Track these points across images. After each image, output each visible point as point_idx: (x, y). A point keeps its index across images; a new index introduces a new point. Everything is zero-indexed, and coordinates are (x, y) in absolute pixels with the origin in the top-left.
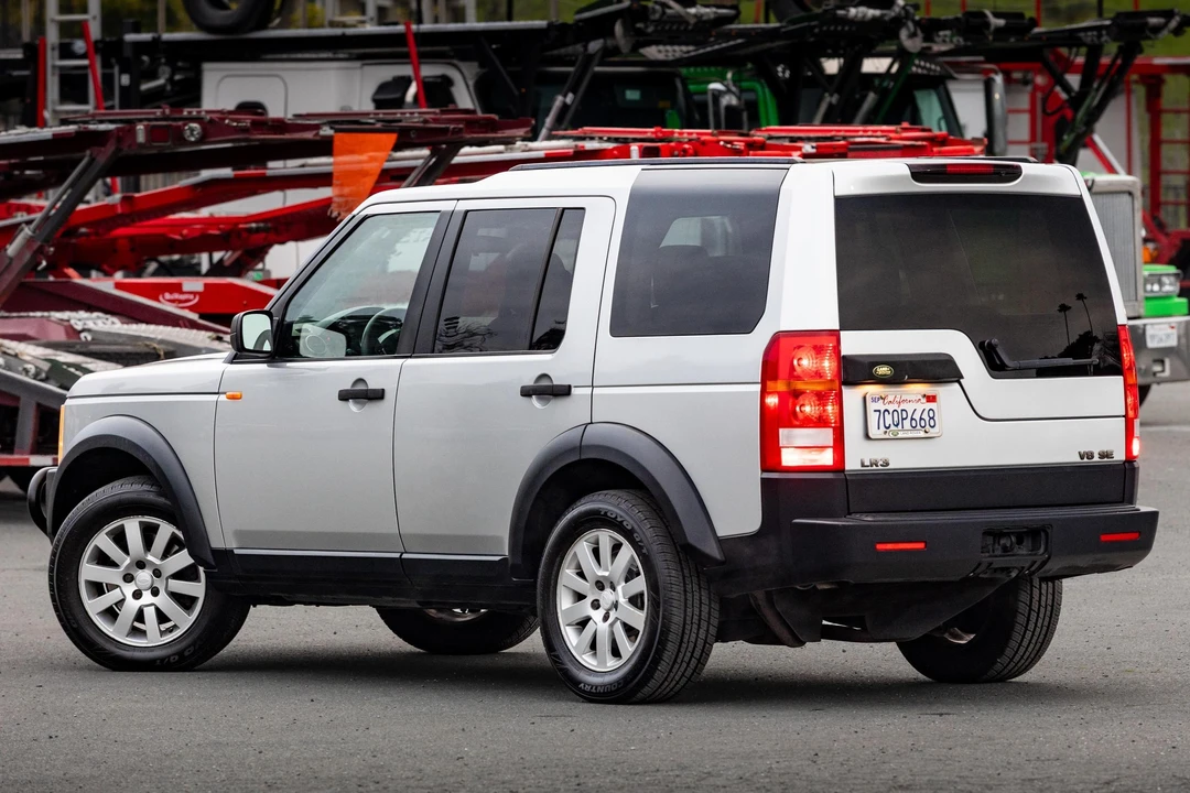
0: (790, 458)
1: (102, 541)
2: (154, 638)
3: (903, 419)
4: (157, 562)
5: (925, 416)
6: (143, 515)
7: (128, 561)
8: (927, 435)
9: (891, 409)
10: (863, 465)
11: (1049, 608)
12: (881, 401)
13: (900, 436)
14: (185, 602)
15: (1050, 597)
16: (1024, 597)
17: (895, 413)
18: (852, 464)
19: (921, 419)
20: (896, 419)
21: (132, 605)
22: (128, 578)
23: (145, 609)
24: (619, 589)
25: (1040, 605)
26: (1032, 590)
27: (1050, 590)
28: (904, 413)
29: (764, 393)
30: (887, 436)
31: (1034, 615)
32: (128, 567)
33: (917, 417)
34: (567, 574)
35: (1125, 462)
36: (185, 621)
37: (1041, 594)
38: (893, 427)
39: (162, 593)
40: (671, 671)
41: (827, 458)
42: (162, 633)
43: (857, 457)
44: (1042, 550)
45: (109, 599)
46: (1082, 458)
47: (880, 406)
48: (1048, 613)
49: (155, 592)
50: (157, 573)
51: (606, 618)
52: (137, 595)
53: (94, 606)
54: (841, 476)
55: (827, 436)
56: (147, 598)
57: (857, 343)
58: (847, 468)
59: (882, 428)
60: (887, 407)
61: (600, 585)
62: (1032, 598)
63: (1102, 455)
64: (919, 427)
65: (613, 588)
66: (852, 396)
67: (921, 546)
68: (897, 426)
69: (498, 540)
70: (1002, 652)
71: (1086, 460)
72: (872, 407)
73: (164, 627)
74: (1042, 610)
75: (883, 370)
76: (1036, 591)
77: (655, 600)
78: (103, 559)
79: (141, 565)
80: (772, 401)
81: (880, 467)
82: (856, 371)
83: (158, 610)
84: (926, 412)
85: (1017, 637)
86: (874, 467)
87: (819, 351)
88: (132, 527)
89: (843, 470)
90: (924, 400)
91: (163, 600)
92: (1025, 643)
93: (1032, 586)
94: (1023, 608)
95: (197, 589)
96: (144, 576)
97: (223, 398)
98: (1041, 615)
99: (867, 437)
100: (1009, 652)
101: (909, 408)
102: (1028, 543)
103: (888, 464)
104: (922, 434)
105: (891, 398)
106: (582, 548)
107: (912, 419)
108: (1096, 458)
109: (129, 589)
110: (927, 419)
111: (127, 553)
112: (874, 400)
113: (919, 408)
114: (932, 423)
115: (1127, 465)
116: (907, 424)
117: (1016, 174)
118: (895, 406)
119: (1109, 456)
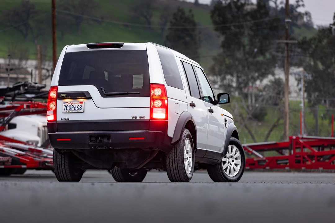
3: (72, 108)
5: (79, 107)
8: (78, 112)
9: (69, 105)
10: (61, 120)
12: (66, 103)
13: (70, 112)
17: (70, 106)
18: (59, 119)
19: (77, 108)
20: (70, 108)
28: (73, 106)
30: (67, 112)
33: (76, 107)
38: (69, 110)
41: (52, 118)
43: (60, 117)
46: (133, 118)
47: (66, 104)
54: (56, 122)
57: (60, 89)
59: (66, 110)
60: (68, 105)
64: (76, 110)
66: (58, 103)
67: (69, 140)
68: (70, 109)
71: (134, 118)
75: (63, 95)
81: (66, 120)
82: (59, 97)
84: (79, 106)
86: (65, 120)
90: (79, 103)
99: (62, 113)
101: (74, 105)
103: (69, 119)
105: (69, 103)
107: (75, 108)
108: (138, 118)
110: (79, 108)
112: (64, 103)
113: (77, 105)
114: (80, 109)
115: (150, 120)
116: (73, 109)
117: (122, 46)
118: (70, 105)
119: (144, 118)
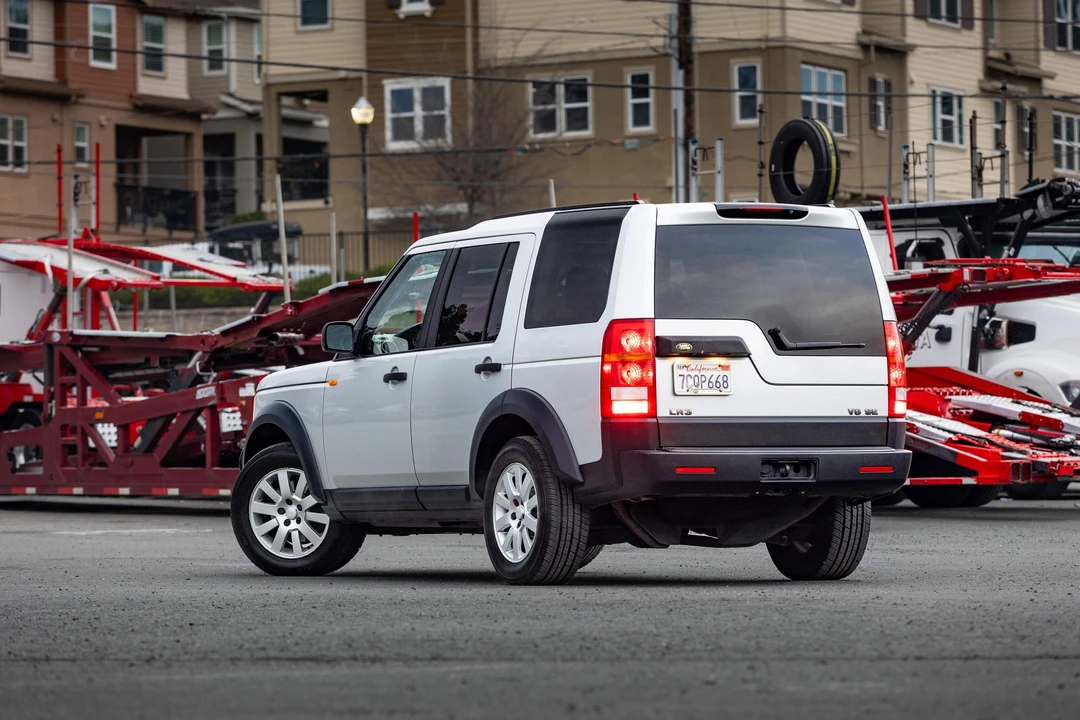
0: (618, 408)
1: (264, 485)
2: (298, 552)
3: (702, 382)
4: (299, 499)
5: (720, 380)
6: (289, 467)
7: (280, 500)
8: (720, 393)
9: (693, 374)
10: (671, 413)
11: (859, 526)
12: (685, 369)
13: (700, 392)
14: (317, 527)
15: (860, 518)
16: (839, 517)
17: (696, 378)
18: (663, 411)
19: (717, 382)
20: (696, 381)
21: (283, 530)
22: (281, 511)
23: (293, 533)
24: (525, 504)
25: (851, 523)
26: (844, 513)
27: (860, 513)
28: (703, 379)
29: (603, 363)
30: (689, 393)
31: (847, 531)
32: (281, 503)
33: (713, 380)
34: (500, 494)
35: (888, 418)
36: (317, 540)
37: (852, 515)
38: (694, 387)
39: (303, 521)
40: (554, 561)
41: (643, 408)
42: (303, 549)
43: (666, 407)
44: (812, 477)
45: (269, 525)
46: (851, 413)
47: (684, 372)
48: (859, 529)
49: (299, 521)
50: (300, 507)
51: (519, 525)
52: (287, 523)
53: (259, 530)
54: (654, 420)
55: (643, 392)
56: (294, 525)
57: (666, 328)
58: (659, 415)
59: (685, 388)
60: (690, 373)
61: (516, 503)
62: (845, 518)
63: (868, 413)
64: (715, 387)
65: (522, 504)
66: (663, 365)
67: (712, 470)
68: (697, 386)
69: (463, 473)
70: (826, 557)
71: (854, 415)
72: (677, 372)
73: (305, 546)
74: (854, 528)
75: (685, 347)
76: (848, 514)
77: (542, 513)
78: (266, 499)
79: (289, 502)
80: (607, 368)
81: (684, 415)
82: (665, 348)
83: (300, 533)
84: (721, 378)
85: (835, 546)
86: (680, 415)
87: (641, 332)
88: (283, 475)
89: (656, 417)
90: (720, 369)
91: (304, 527)
92: (843, 550)
93: (845, 510)
94: (837, 525)
95: (323, 519)
96: (292, 510)
97: (327, 385)
98: (853, 530)
99: (675, 394)
100: (831, 557)
101: (708, 374)
102: (803, 471)
103: (691, 414)
104: (717, 392)
105: (693, 367)
106: (507, 477)
107: (710, 382)
108: (863, 414)
109: (281, 519)
110: (722, 382)
111: (280, 494)
112: (679, 367)
113: (716, 374)
114: (725, 385)
115: (890, 420)
116: (705, 385)
117: (804, 214)
118: (696, 373)
119: (874, 413)
